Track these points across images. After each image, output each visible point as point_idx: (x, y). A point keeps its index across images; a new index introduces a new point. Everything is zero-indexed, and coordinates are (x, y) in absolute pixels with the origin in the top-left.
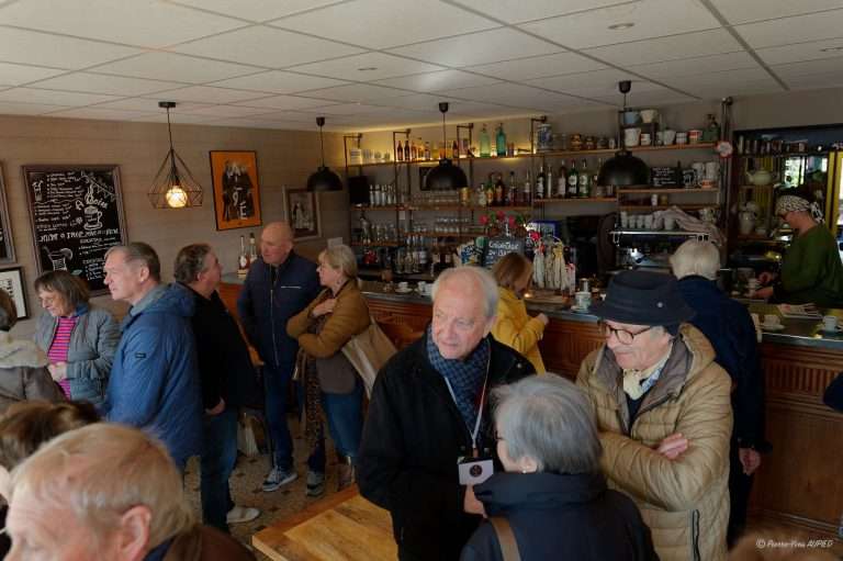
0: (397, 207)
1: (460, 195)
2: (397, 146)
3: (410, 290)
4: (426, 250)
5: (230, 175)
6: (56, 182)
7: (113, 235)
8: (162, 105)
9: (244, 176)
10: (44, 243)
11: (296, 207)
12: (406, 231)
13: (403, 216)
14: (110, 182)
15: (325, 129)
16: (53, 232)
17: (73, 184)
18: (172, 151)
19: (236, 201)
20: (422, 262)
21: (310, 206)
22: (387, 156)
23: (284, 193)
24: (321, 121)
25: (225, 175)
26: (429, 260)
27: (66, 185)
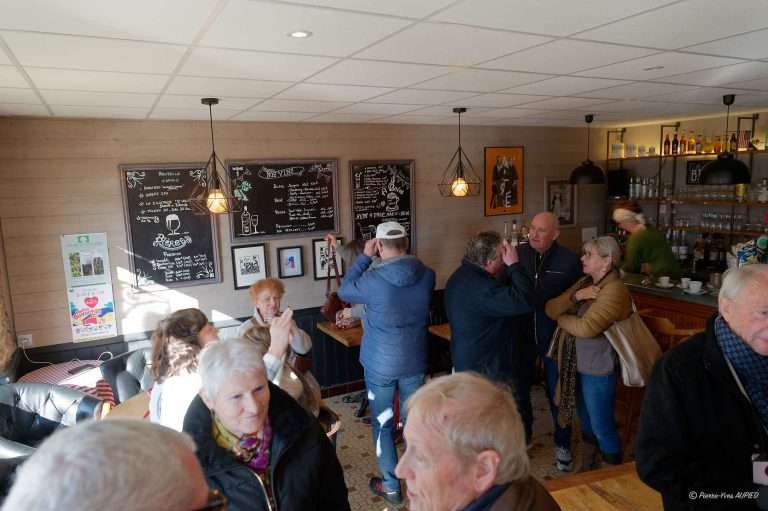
0: (658, 201)
1: (735, 190)
2: (664, 140)
3: (672, 285)
4: (686, 245)
5: (499, 168)
6: (370, 174)
7: (405, 216)
8: (455, 110)
9: (512, 169)
10: (359, 221)
11: (555, 198)
12: (667, 225)
13: (663, 210)
14: (407, 174)
15: (592, 125)
16: (365, 212)
17: (381, 175)
18: (460, 149)
19: (503, 191)
20: (683, 257)
21: (568, 196)
22: (652, 150)
23: (545, 185)
24: (589, 119)
25: (496, 168)
26: (690, 256)
27: (377, 176)
